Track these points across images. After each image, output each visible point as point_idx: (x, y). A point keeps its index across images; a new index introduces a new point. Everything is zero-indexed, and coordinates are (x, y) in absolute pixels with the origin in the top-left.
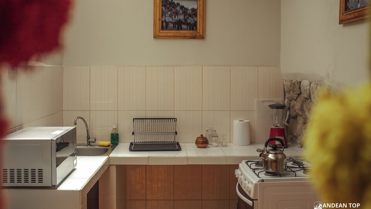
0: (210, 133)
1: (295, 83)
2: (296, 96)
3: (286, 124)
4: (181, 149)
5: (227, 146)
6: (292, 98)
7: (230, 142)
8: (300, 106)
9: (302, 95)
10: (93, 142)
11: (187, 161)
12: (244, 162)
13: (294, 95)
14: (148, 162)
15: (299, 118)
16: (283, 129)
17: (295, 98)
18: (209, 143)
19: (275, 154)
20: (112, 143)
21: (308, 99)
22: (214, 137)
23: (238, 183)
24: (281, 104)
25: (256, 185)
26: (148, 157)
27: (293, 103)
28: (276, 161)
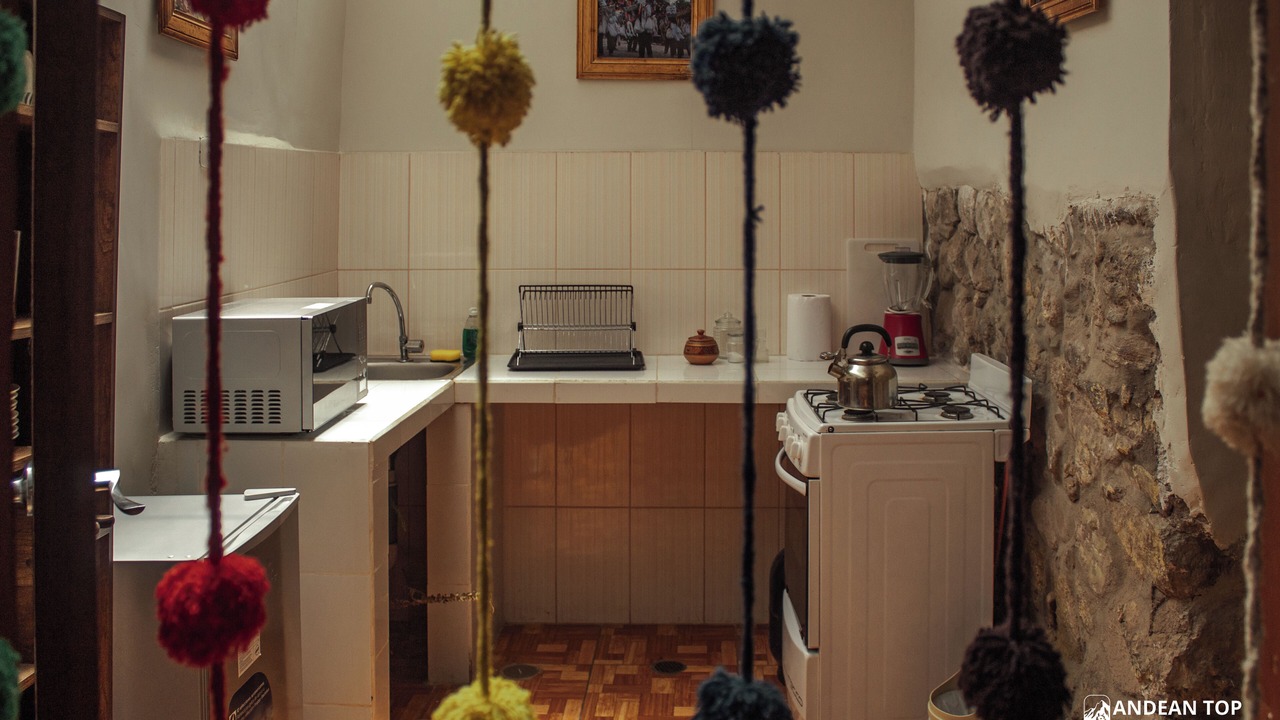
0: (724, 327)
1: (945, 194)
2: (950, 228)
3: (924, 303)
4: (644, 365)
5: (768, 362)
6: (941, 236)
7: (780, 354)
8: (956, 254)
9: (960, 225)
10: (415, 351)
11: (656, 395)
12: (799, 395)
13: (945, 227)
14: (555, 396)
15: (958, 286)
16: (917, 317)
17: (947, 235)
18: (720, 355)
19: (868, 364)
20: (466, 354)
21: (974, 235)
22: (734, 338)
23: (782, 450)
24: (912, 250)
25: (814, 441)
26: (555, 384)
27: (943, 248)
28: (868, 382)
